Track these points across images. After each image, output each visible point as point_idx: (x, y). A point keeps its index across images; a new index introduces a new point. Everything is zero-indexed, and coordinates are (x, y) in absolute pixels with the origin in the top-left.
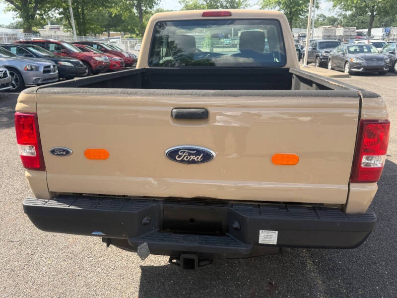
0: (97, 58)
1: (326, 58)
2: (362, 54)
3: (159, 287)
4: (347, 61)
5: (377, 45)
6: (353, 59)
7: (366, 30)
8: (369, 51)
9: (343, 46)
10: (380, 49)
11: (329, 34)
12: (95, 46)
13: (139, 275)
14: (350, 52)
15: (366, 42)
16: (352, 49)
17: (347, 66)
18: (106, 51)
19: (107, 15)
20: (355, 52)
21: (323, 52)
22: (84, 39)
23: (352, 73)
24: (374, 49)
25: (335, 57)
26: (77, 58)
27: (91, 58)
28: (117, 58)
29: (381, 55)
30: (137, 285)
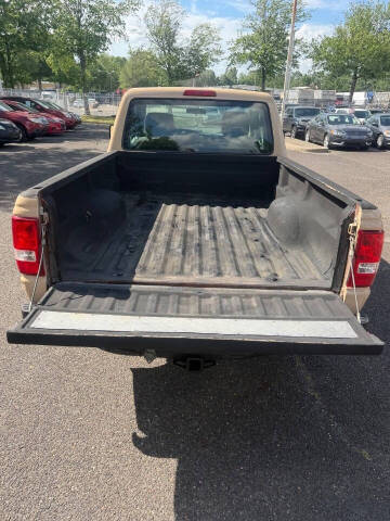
0: (33, 120)
1: (303, 128)
2: (343, 126)
3: (153, 389)
4: (326, 134)
5: (360, 115)
6: (334, 130)
7: (348, 94)
8: (351, 122)
9: (323, 115)
10: (362, 120)
11: (305, 97)
12: (28, 103)
13: (131, 377)
14: (330, 122)
15: (347, 110)
16: (332, 119)
17: (326, 138)
18: (42, 110)
19: (37, 61)
20: (336, 122)
21: (299, 121)
22: (12, 93)
23: (331, 147)
24: (355, 120)
25: (314, 128)
26: (9, 119)
27: (26, 119)
28: (57, 119)
29: (364, 128)
30: (131, 386)
